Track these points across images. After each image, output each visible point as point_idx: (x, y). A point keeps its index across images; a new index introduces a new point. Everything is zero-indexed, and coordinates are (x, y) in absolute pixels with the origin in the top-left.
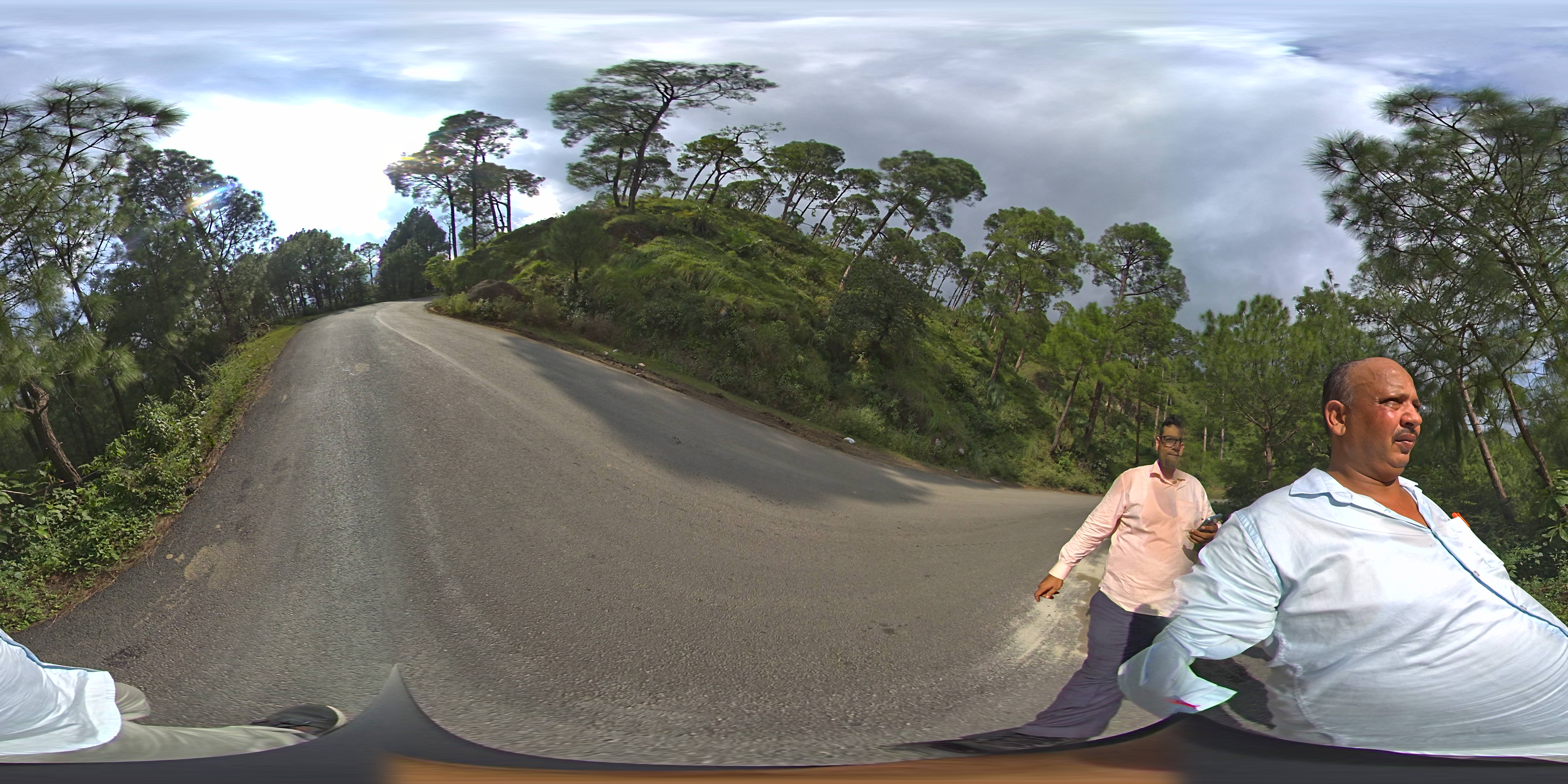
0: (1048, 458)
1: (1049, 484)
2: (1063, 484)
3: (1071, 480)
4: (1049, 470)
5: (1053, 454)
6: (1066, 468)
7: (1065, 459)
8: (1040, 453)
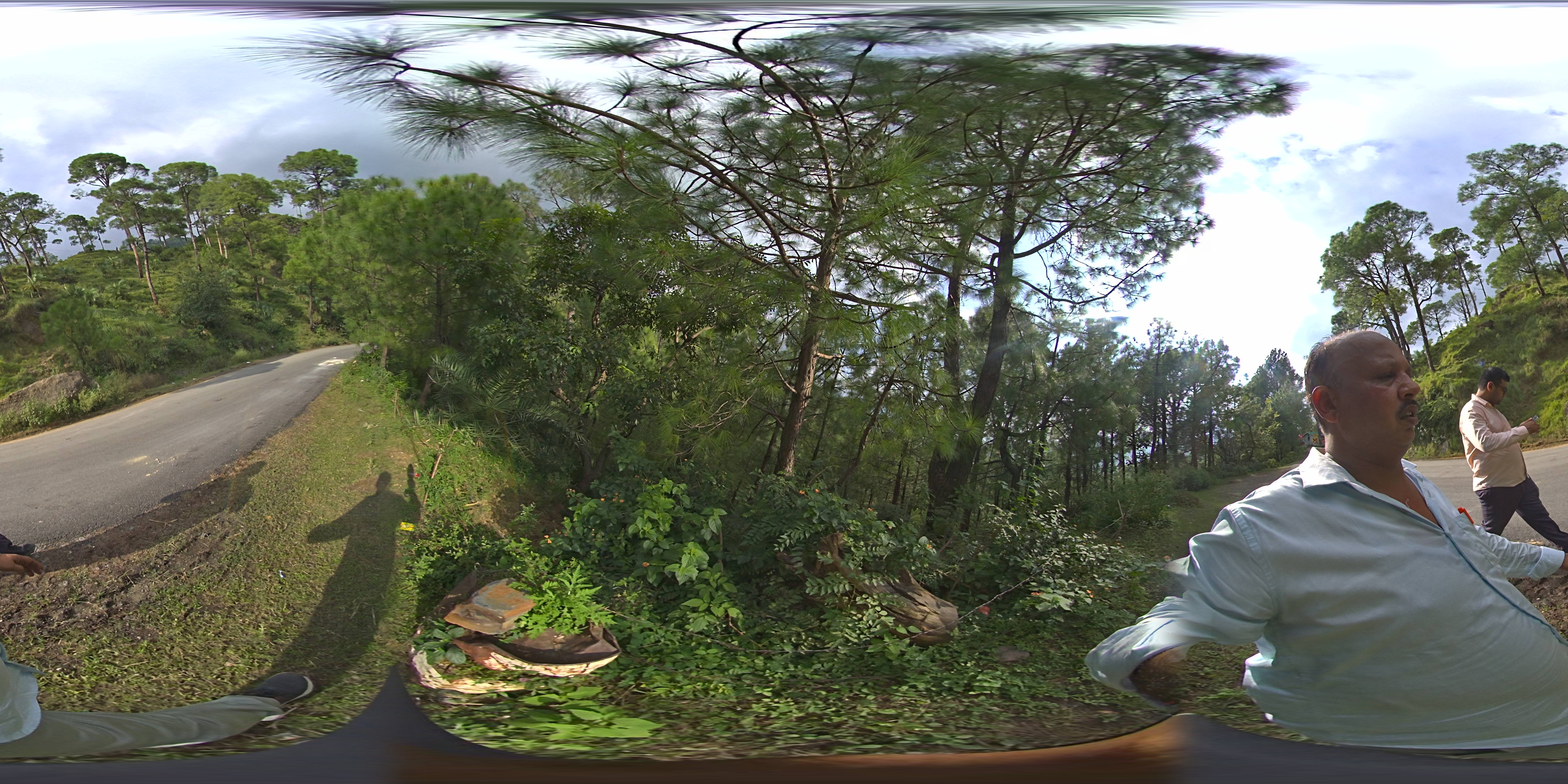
0: (311, 333)
1: (316, 346)
2: (323, 344)
3: (327, 340)
4: (313, 339)
5: (313, 329)
6: (322, 334)
7: (319, 330)
8: (305, 331)
